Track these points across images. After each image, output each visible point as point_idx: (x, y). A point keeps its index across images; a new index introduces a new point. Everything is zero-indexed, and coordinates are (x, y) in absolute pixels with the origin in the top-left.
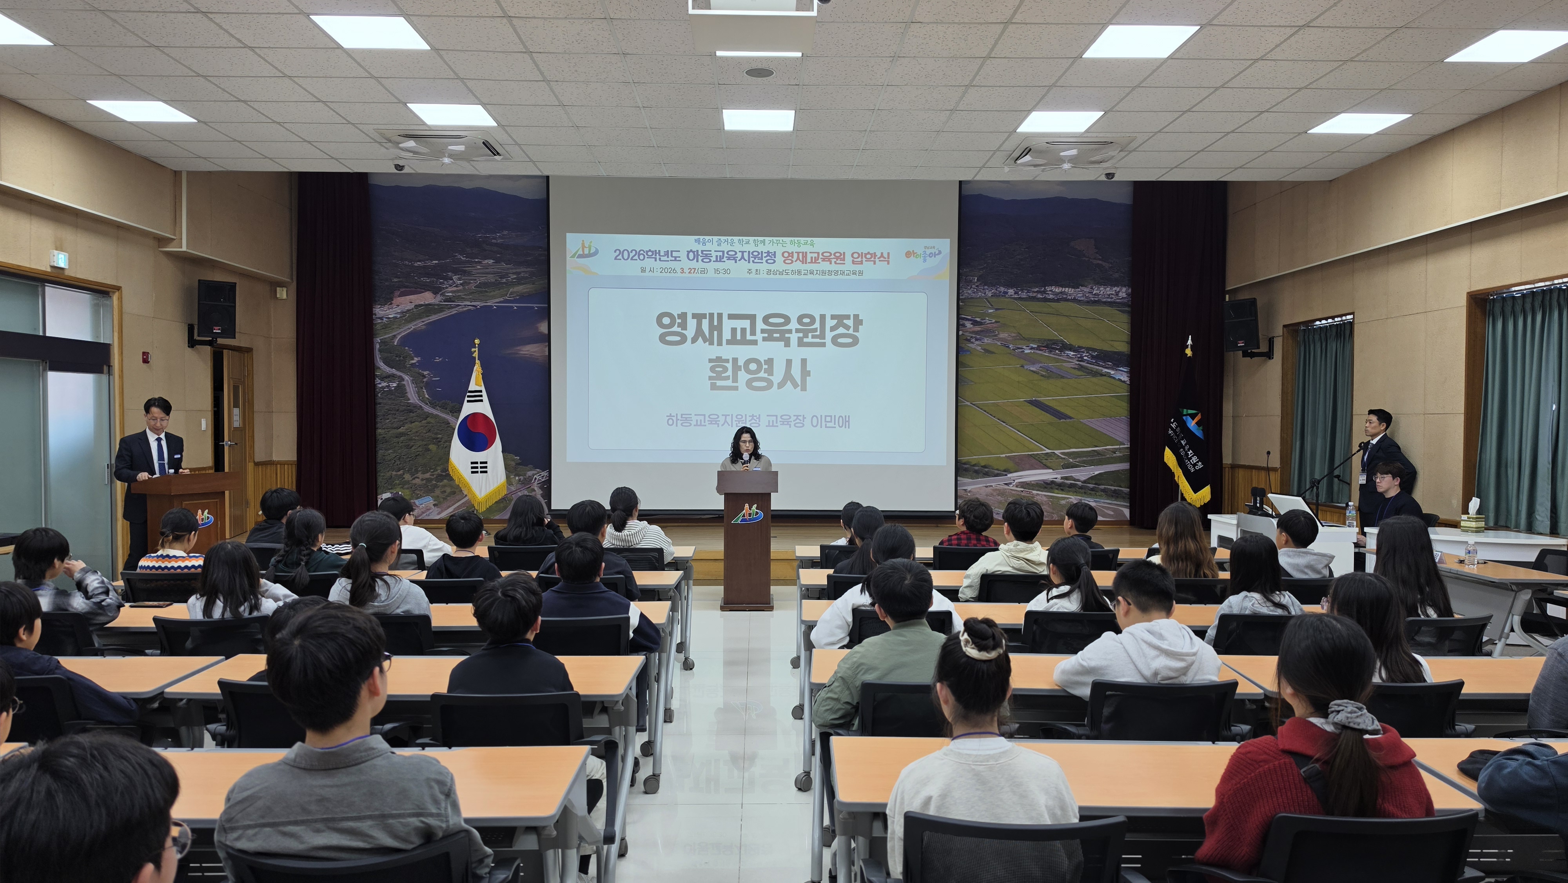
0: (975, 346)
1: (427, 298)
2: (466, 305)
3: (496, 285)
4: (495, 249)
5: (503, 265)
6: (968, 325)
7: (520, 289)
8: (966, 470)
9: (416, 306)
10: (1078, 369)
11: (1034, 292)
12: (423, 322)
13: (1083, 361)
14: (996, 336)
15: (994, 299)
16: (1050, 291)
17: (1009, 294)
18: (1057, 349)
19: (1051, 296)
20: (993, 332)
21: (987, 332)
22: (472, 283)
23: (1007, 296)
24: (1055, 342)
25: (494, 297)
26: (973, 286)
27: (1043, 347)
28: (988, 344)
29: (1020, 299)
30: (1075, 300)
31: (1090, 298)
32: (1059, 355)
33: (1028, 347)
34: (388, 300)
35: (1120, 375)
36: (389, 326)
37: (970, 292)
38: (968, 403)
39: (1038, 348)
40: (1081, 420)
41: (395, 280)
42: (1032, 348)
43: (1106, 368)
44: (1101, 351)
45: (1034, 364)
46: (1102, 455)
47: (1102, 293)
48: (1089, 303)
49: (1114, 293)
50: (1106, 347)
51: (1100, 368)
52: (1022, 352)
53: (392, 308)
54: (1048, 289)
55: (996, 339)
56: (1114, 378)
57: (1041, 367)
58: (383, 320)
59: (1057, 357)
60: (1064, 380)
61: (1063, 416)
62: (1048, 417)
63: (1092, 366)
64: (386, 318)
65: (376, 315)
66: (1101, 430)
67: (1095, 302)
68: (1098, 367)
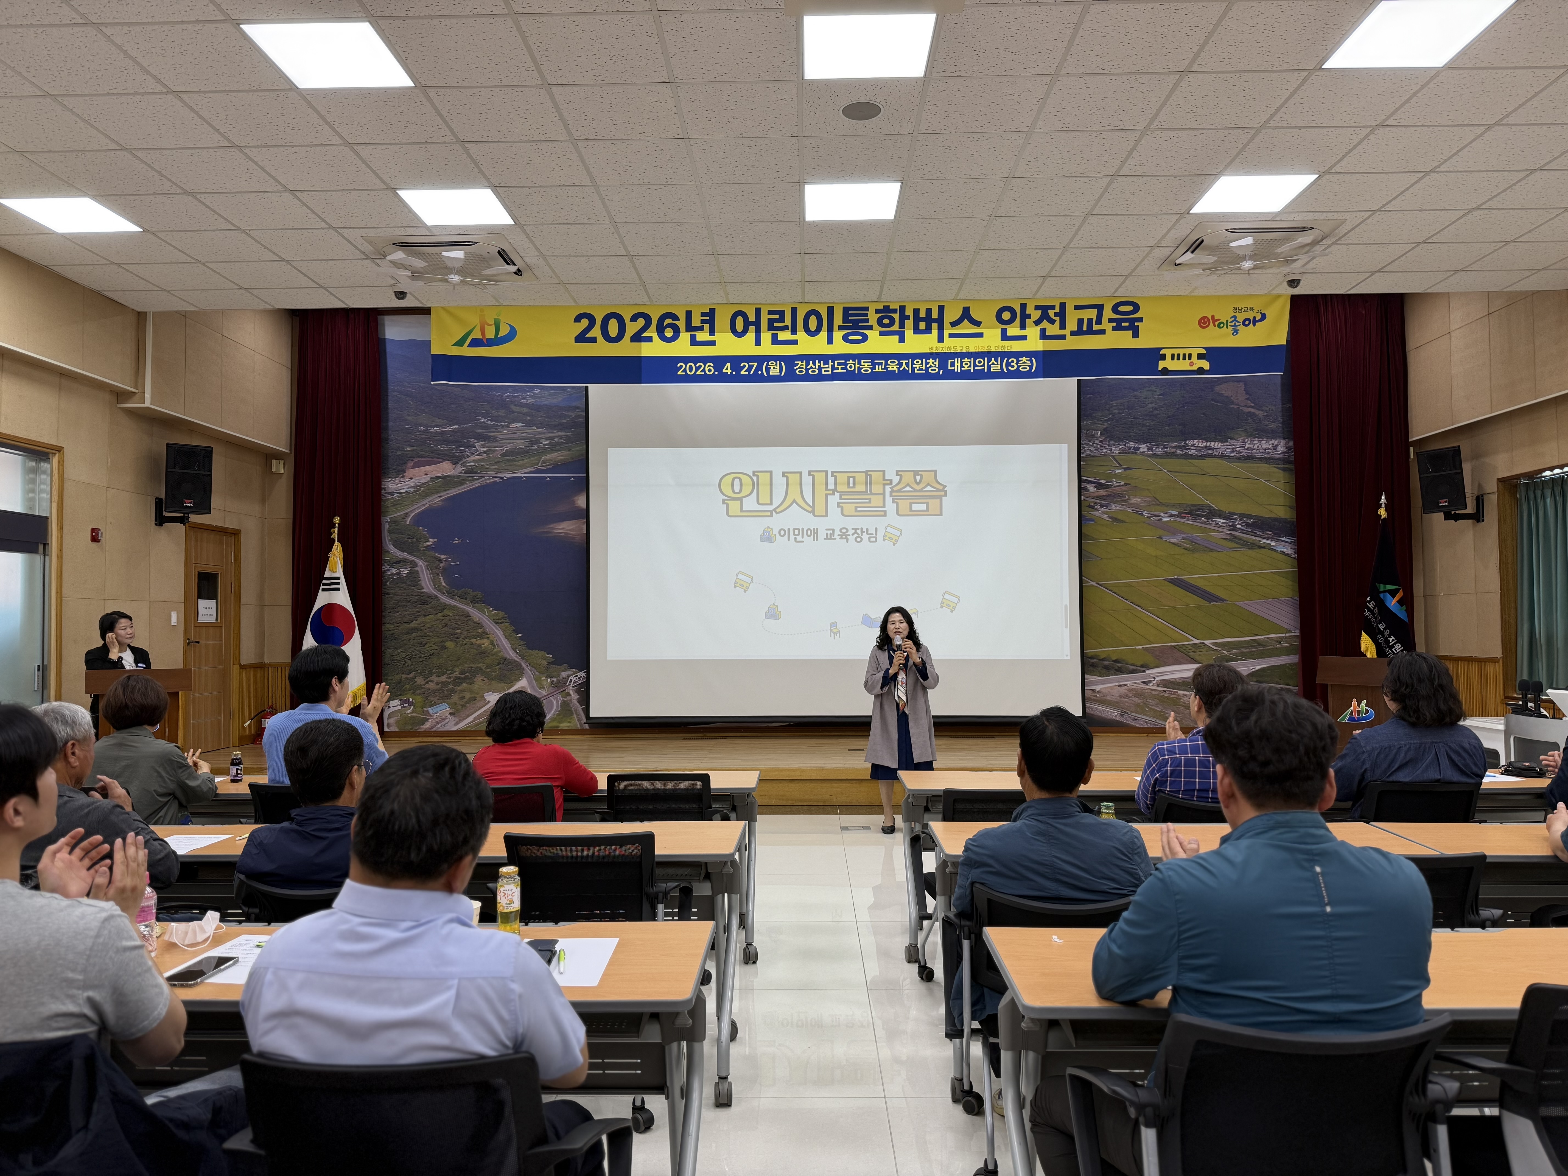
0: (1101, 513)
1: (446, 468)
2: (491, 476)
3: (526, 453)
4: (525, 410)
5: (535, 429)
6: (1091, 488)
7: (554, 456)
8: (1093, 665)
9: (432, 478)
10: (1231, 541)
11: (1173, 447)
12: (440, 497)
13: (1236, 530)
14: (1126, 501)
15: (1123, 457)
16: (1192, 445)
17: (1141, 450)
18: (1203, 516)
19: (1193, 452)
20: (1123, 497)
21: (1115, 497)
22: (495, 451)
23: (1138, 452)
24: (1200, 508)
25: (524, 467)
26: (1096, 442)
27: (1186, 513)
28: (1116, 511)
29: (1155, 456)
30: (1223, 456)
31: (1241, 453)
32: (1205, 524)
33: (1166, 513)
34: (401, 472)
35: (1281, 547)
36: (401, 502)
37: (1092, 448)
38: (1094, 584)
39: (1179, 515)
40: (1237, 603)
41: (408, 449)
42: (1171, 516)
43: (1265, 538)
44: (1257, 518)
45: (1174, 533)
46: (1264, 646)
47: (1256, 447)
48: (1240, 459)
49: (1270, 446)
50: (1264, 513)
51: (1258, 539)
52: (1159, 520)
53: (404, 482)
54: (1190, 443)
55: (1126, 505)
56: (1275, 551)
57: (1183, 538)
58: (393, 495)
59: (1203, 525)
60: (1214, 554)
61: (1214, 598)
62: (1193, 600)
63: (1248, 536)
64: (398, 493)
65: (385, 490)
66: (1262, 614)
67: (1248, 458)
68: (1254, 538)
